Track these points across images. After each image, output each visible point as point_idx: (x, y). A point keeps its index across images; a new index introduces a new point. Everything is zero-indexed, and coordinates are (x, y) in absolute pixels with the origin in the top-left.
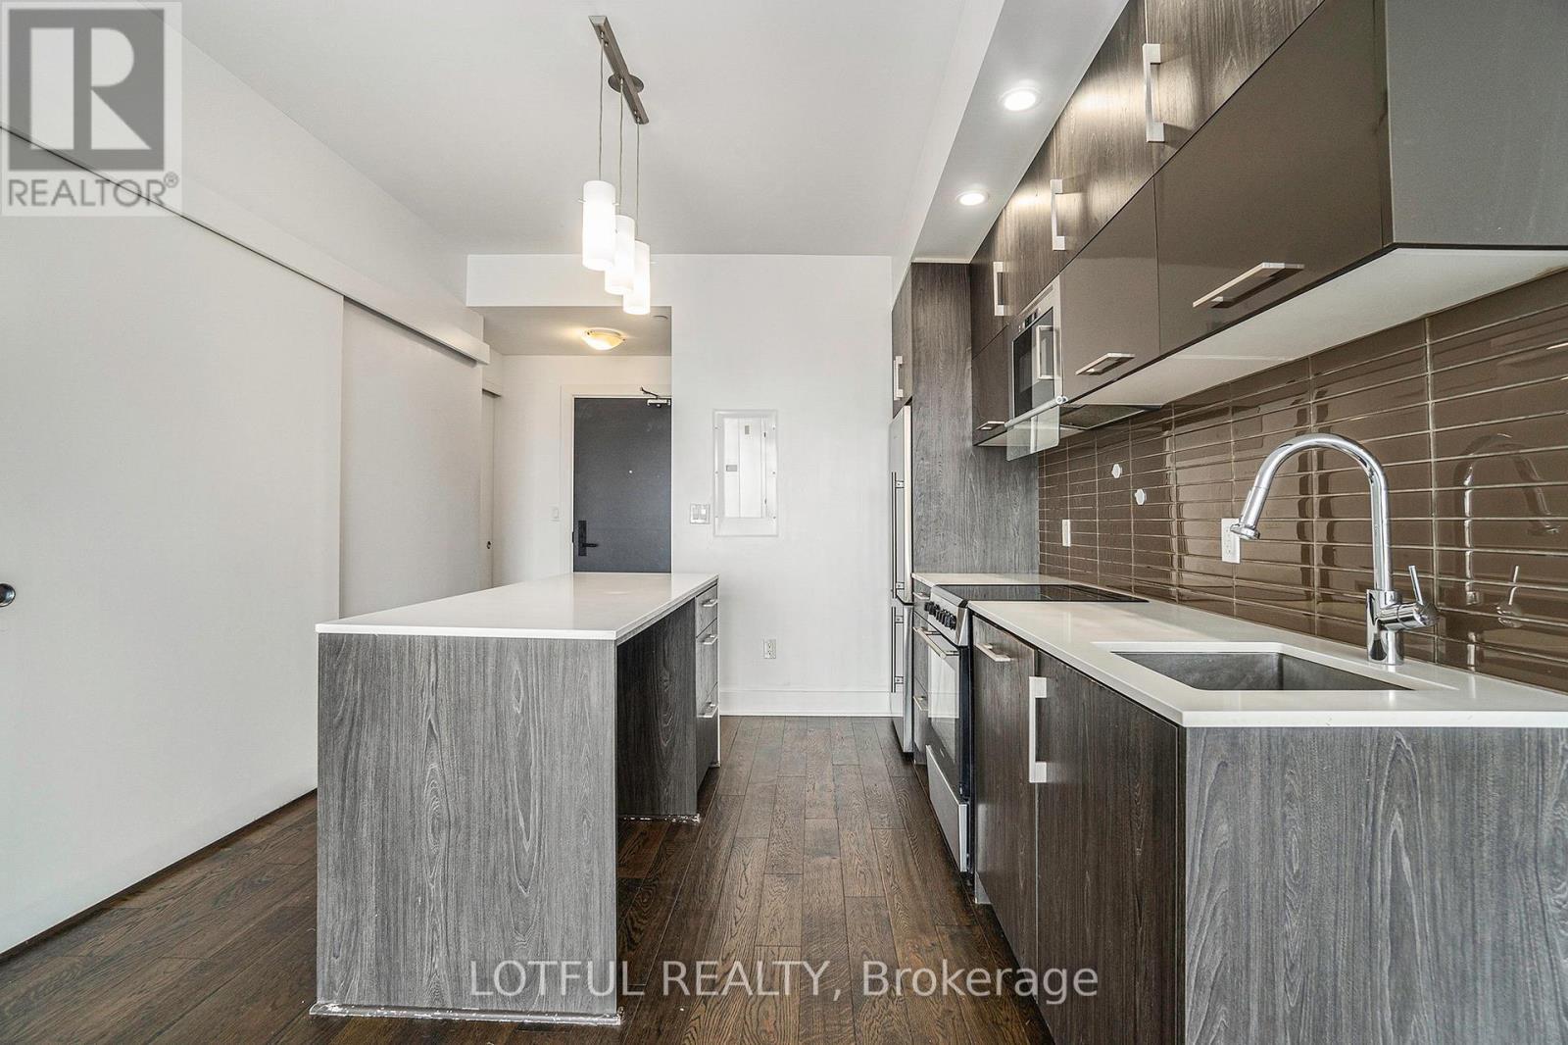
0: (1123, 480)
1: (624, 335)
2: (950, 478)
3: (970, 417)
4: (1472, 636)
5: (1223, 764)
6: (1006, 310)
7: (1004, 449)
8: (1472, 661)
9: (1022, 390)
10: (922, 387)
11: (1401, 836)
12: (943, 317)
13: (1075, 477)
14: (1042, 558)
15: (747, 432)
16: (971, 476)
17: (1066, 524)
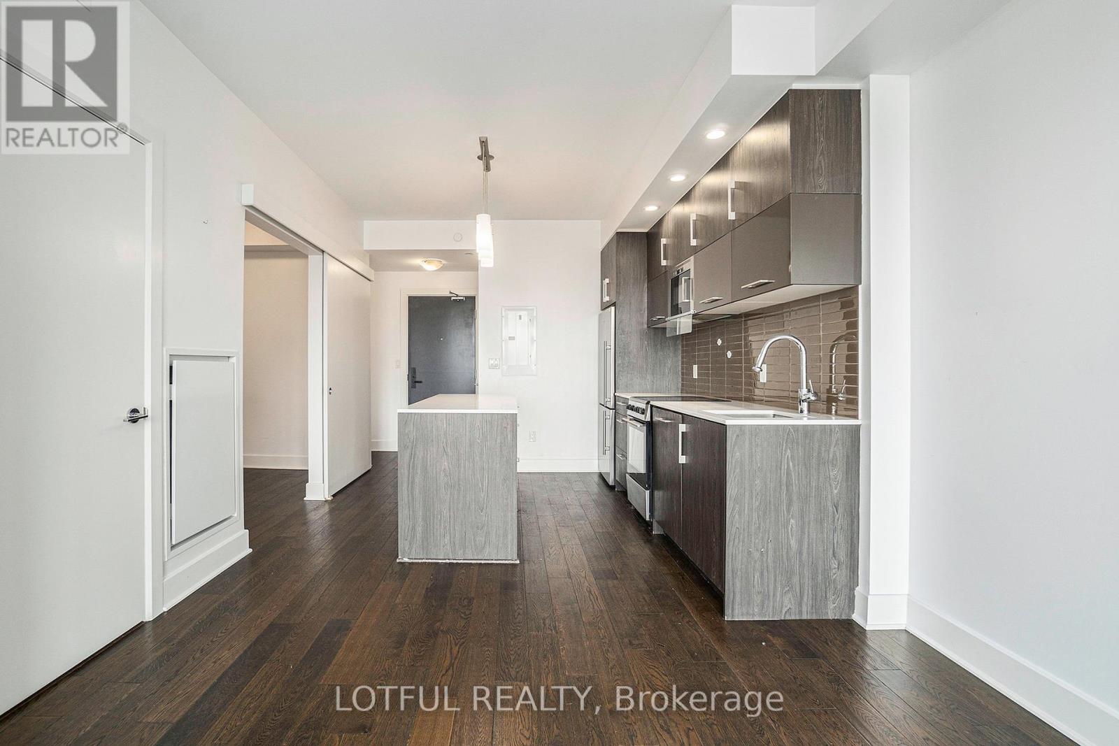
0: (722, 347)
1: (444, 262)
2: (634, 343)
3: (646, 312)
4: (834, 404)
5: (738, 436)
6: (667, 263)
7: (665, 329)
8: (833, 412)
9: (674, 304)
10: (621, 298)
11: (790, 456)
12: (632, 260)
13: (700, 344)
14: (683, 385)
15: (520, 318)
16: (646, 343)
17: (695, 367)
